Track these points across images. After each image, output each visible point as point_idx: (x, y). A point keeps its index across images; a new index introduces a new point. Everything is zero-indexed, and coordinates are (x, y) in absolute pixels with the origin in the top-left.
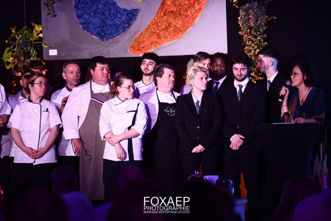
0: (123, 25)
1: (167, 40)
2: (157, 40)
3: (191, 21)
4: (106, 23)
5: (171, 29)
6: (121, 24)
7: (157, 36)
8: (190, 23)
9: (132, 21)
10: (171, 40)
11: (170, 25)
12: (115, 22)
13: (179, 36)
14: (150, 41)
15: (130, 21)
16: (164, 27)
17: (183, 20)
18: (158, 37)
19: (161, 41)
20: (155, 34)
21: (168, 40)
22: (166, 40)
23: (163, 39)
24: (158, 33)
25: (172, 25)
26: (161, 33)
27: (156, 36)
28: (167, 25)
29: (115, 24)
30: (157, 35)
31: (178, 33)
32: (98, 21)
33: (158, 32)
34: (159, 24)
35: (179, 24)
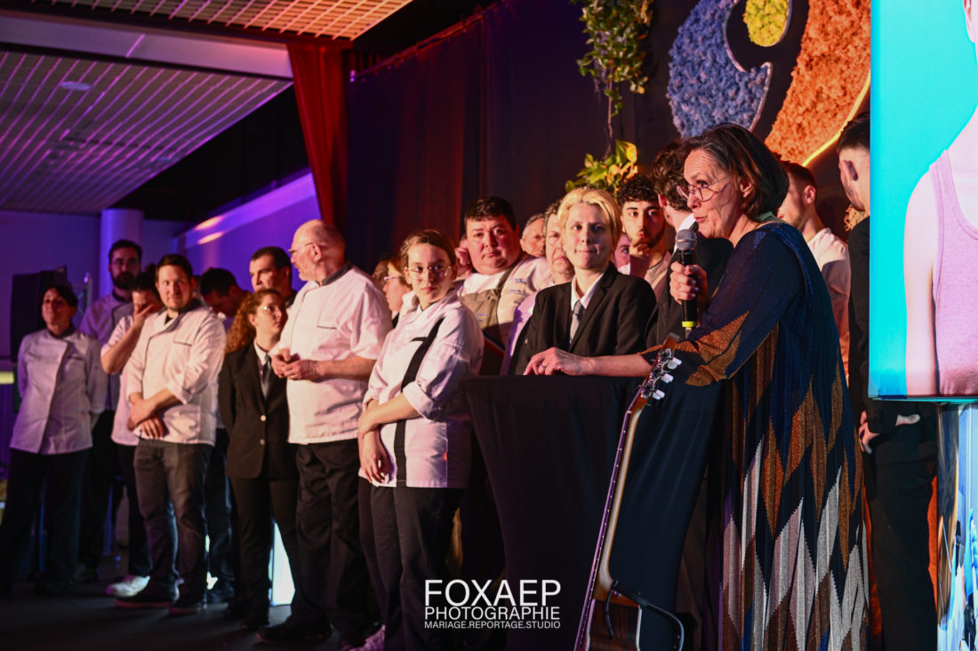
0: (739, 117)
1: (816, 141)
2: (798, 143)
3: (858, 74)
4: (714, 117)
5: (820, 107)
6: (737, 113)
7: (798, 133)
8: (858, 81)
9: (755, 101)
10: (823, 140)
11: (818, 94)
12: (727, 111)
13: (837, 123)
14: (786, 148)
15: (752, 101)
16: (808, 104)
17: (844, 76)
18: (800, 135)
19: (805, 146)
20: (794, 128)
21: (817, 138)
22: (813, 140)
23: (807, 139)
24: (800, 125)
25: (824, 96)
26: (805, 124)
27: (795, 133)
28: (814, 99)
29: (727, 115)
30: (798, 130)
31: (835, 115)
32: (703, 115)
33: (799, 120)
34: (800, 96)
35: (833, 90)
